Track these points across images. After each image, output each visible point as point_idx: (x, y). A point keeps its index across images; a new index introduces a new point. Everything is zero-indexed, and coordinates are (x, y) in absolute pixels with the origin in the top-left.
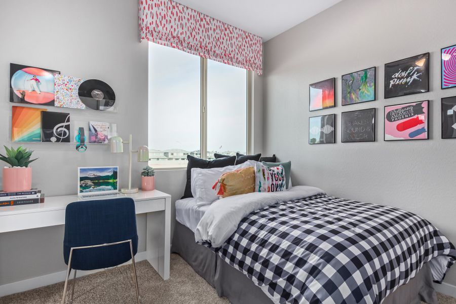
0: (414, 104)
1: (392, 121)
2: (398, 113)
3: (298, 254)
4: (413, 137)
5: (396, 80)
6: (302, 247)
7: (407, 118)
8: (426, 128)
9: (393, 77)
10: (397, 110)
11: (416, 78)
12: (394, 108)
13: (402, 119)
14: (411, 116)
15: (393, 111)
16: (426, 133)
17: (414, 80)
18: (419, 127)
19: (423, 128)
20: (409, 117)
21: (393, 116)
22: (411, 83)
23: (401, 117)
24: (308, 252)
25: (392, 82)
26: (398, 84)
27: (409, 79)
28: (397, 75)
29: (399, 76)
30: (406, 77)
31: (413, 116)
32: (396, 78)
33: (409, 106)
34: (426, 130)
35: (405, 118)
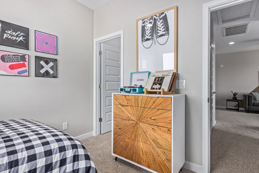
0: (21, 55)
1: (5, 62)
2: (10, 58)
3: (57, 159)
4: (20, 74)
5: (8, 35)
6: (56, 153)
7: (16, 62)
8: (28, 70)
9: (6, 32)
10: (9, 55)
11: (22, 40)
12: (7, 53)
13: (13, 62)
14: (19, 62)
15: (6, 55)
16: (28, 73)
17: (21, 40)
18: (23, 69)
19: (26, 70)
20: (17, 62)
21: (6, 58)
22: (19, 42)
23: (12, 60)
24: (63, 153)
25: (5, 36)
26: (10, 39)
27: (17, 38)
28: (9, 32)
29: (11, 33)
30: (15, 36)
31: (20, 62)
32: (8, 33)
33: (18, 55)
34: (28, 71)
35: (15, 62)
